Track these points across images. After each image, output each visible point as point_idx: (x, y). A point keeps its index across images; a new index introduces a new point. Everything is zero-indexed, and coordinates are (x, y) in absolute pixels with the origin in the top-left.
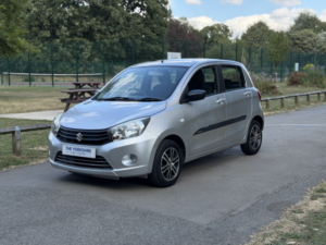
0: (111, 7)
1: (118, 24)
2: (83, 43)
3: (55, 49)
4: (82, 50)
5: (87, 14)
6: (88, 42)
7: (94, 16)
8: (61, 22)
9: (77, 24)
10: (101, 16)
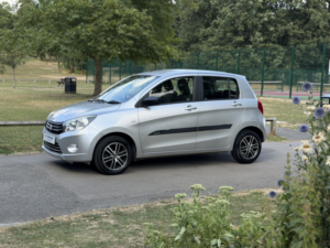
0: (311, 9)
1: (318, 27)
2: (276, 49)
3: (247, 55)
4: (274, 57)
5: (284, 18)
6: (281, 48)
7: (293, 20)
8: (255, 27)
9: (272, 29)
10: (300, 19)
